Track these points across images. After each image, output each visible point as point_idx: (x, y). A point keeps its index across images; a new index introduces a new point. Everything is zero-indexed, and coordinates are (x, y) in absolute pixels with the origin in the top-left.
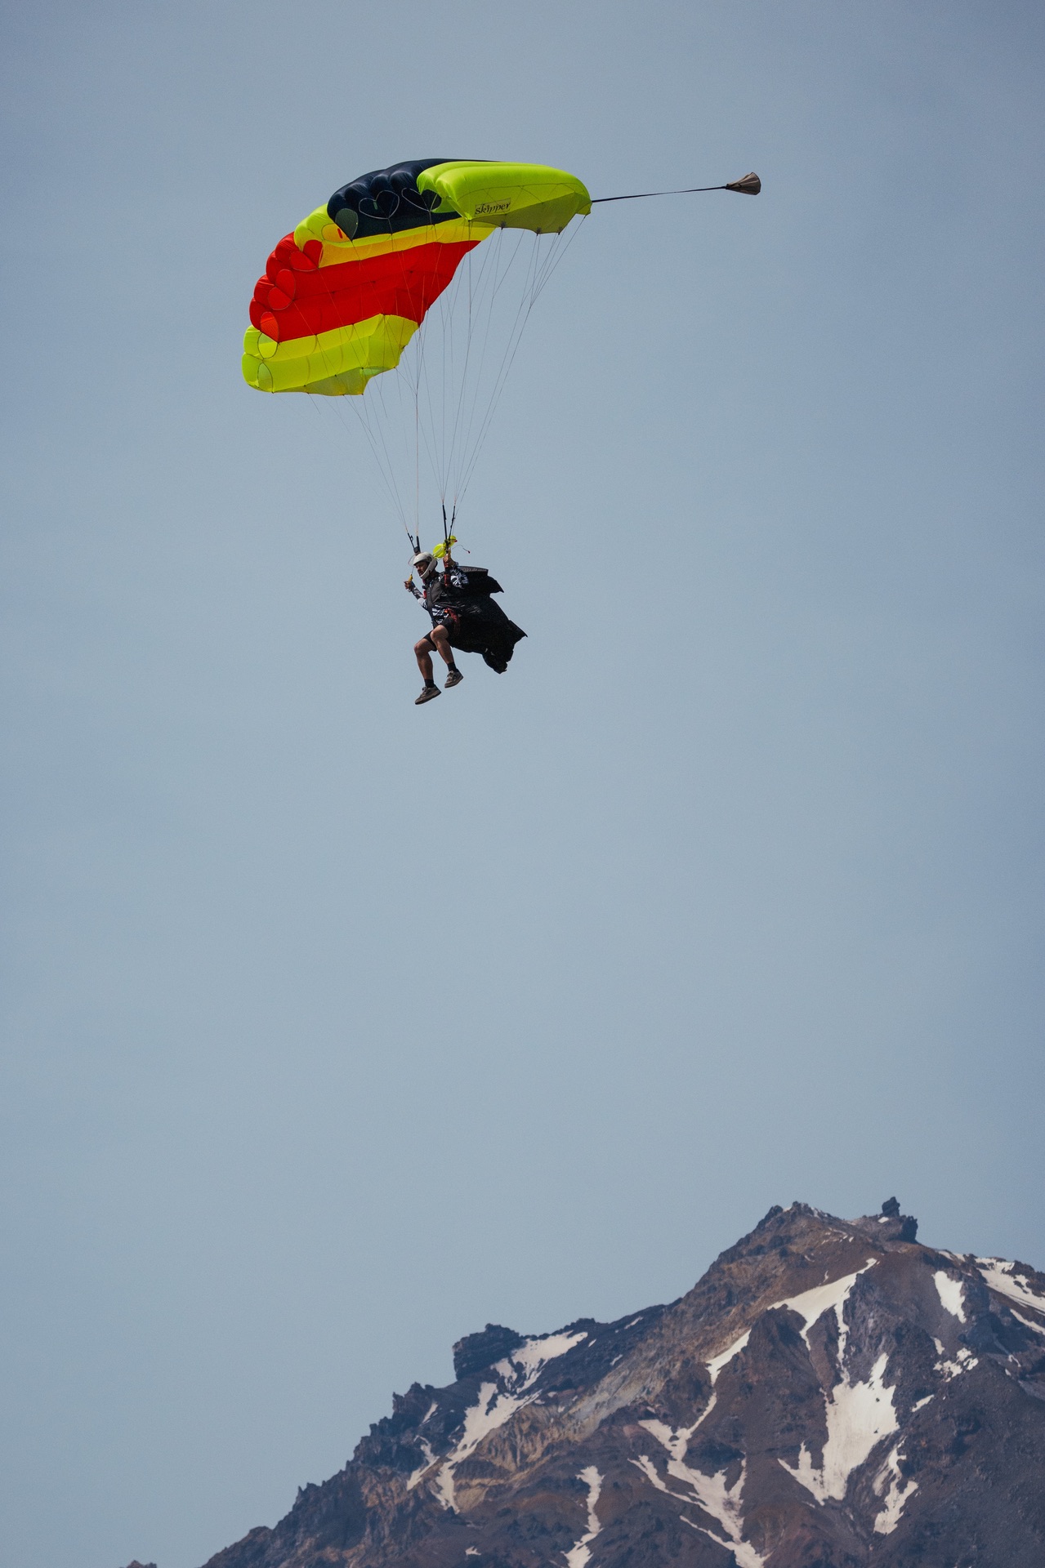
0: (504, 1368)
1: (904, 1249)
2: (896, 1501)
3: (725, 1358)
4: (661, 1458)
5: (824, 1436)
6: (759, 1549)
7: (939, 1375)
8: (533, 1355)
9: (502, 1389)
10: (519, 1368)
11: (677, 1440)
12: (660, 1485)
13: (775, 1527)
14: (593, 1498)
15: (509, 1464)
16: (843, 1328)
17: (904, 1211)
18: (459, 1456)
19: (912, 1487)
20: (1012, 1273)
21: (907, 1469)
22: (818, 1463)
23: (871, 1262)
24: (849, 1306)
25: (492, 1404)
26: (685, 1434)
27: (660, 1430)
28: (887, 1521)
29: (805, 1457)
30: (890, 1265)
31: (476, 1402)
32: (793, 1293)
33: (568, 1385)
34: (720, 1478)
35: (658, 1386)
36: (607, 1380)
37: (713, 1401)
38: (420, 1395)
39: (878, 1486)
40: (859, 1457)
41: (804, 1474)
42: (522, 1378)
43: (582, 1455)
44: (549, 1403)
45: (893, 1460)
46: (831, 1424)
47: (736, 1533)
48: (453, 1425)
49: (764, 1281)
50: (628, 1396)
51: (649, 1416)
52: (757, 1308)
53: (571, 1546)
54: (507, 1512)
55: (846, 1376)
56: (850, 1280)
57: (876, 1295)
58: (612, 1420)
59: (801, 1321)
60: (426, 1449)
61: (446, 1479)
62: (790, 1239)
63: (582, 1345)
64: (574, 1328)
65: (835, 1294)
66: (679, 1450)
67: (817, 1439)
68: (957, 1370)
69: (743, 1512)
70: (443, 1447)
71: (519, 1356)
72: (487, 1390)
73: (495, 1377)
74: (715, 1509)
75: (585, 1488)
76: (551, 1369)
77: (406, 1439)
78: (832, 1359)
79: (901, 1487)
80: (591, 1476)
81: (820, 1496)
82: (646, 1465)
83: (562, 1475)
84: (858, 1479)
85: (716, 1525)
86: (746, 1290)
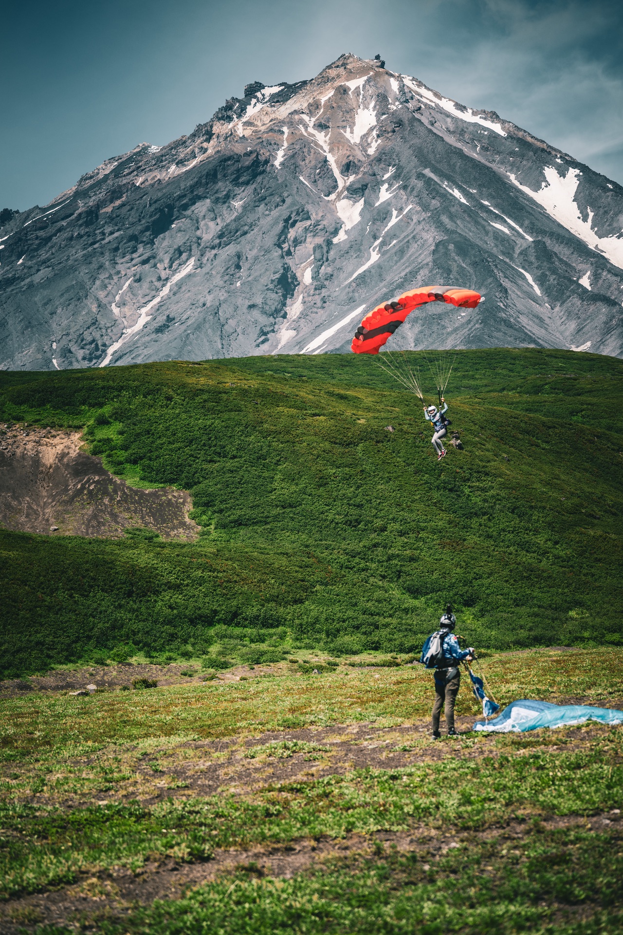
0: (259, 94)
1: (381, 70)
2: (374, 145)
3: (326, 98)
4: (306, 127)
5: (354, 123)
6: (334, 155)
7: (389, 109)
8: (268, 92)
9: (258, 101)
10: (263, 95)
11: (311, 121)
12: (305, 134)
13: (338, 149)
14: (285, 136)
15: (259, 124)
16: (362, 92)
17: (381, 59)
18: (244, 119)
19: (379, 141)
20: (412, 80)
21: (378, 136)
22: (352, 132)
23: (371, 73)
24: (364, 86)
25: (255, 105)
26: (313, 119)
27: (305, 117)
28: (371, 151)
29: (348, 130)
30: (377, 74)
31: (250, 104)
32: (348, 80)
33: (278, 101)
34: (323, 134)
35: (306, 105)
36: (289, 102)
37: (322, 110)
38: (235, 100)
39: (369, 140)
40: (365, 131)
41: (348, 135)
42: (264, 98)
43: (282, 123)
44: (272, 106)
45: (375, 133)
46: (356, 120)
47: (327, 151)
48: (242, 110)
49: (338, 76)
50: (296, 107)
51: (303, 113)
52: (337, 84)
53: (278, 150)
54: (260, 138)
55: (361, 107)
56: (365, 78)
57: (372, 83)
58: (291, 114)
59: (350, 89)
60: (235, 116)
61: (240, 126)
62: (347, 64)
63: (283, 90)
64: (281, 85)
65: (360, 82)
66: (311, 124)
67: (352, 125)
68: (395, 108)
69: (330, 144)
70: (239, 116)
71: (263, 91)
72: (254, 101)
73: (256, 97)
74: (321, 143)
75: (283, 133)
76: (273, 96)
77: (230, 113)
78: (358, 101)
79: (376, 141)
80: (285, 129)
81: (352, 142)
82: (301, 127)
83: (277, 128)
84: (364, 137)
85: (322, 148)
86: (333, 78)
